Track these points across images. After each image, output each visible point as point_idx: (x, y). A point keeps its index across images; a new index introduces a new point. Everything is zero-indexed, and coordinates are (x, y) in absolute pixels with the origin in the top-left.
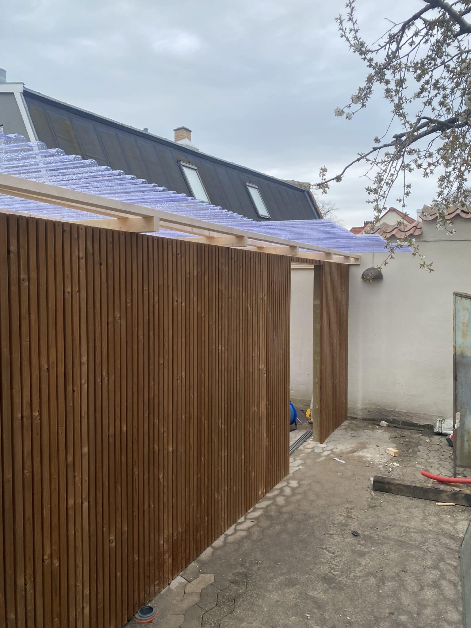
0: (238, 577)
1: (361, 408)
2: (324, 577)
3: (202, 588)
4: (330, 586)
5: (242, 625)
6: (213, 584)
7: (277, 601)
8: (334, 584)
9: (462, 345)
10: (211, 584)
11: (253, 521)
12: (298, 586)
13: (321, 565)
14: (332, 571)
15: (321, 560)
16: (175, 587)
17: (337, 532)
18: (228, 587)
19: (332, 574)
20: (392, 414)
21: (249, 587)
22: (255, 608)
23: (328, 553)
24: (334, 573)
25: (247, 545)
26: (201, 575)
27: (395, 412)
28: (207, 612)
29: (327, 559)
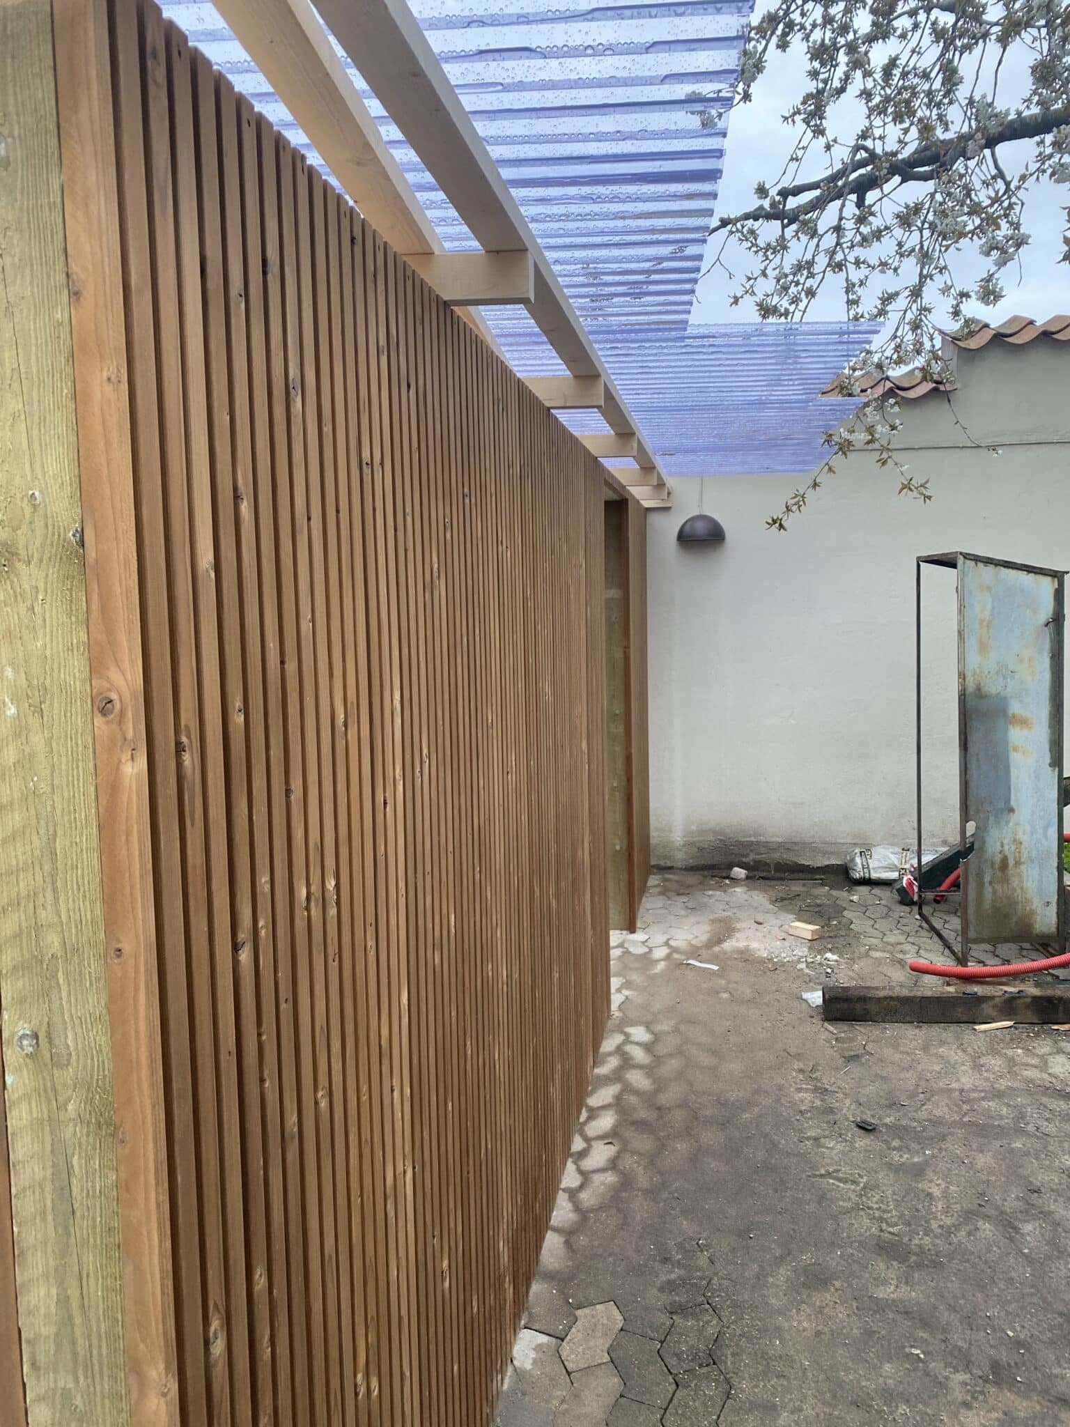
0: (677, 1294)
1: (682, 843)
2: (878, 1245)
3: (607, 1346)
4: (907, 1264)
5: (781, 1422)
6: (626, 1328)
7: (818, 1334)
8: (913, 1258)
9: (978, 671)
10: (622, 1330)
11: (610, 1143)
12: (837, 1284)
13: (850, 1218)
14: (884, 1226)
15: (840, 1206)
16: (531, 1361)
17: (823, 1130)
18: (672, 1326)
19: (890, 1233)
20: (751, 851)
21: (725, 1313)
22: (779, 1366)
23: (842, 1185)
24: (891, 1229)
25: (640, 1209)
26: (579, 1313)
27: (758, 843)
28: (666, 1410)
29: (849, 1199)
